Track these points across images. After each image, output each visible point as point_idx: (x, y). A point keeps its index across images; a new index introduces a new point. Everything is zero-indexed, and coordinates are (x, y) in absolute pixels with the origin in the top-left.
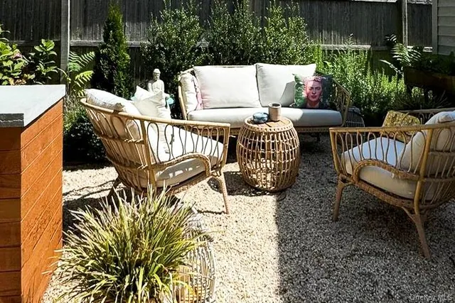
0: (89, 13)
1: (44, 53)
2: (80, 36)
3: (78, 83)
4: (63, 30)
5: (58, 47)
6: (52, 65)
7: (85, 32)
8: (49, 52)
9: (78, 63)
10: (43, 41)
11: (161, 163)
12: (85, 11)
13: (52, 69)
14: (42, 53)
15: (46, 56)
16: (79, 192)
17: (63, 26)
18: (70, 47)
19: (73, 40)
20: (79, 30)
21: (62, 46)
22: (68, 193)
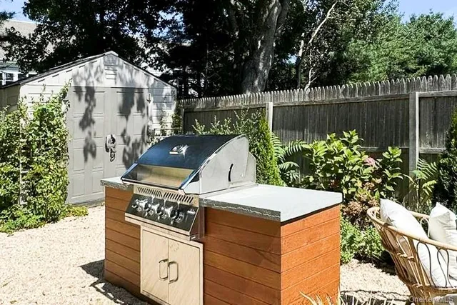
0: (439, 119)
1: (392, 160)
2: (430, 144)
3: (426, 192)
4: (411, 138)
5: (405, 154)
6: (397, 171)
7: (435, 139)
8: (395, 159)
9: (427, 171)
10: (390, 148)
11: (436, 287)
12: (435, 118)
13: (397, 175)
14: (389, 159)
15: (393, 162)
16: (385, 295)
17: (411, 134)
18: (420, 154)
19: (422, 148)
20: (429, 137)
21: (411, 153)
22: (376, 292)
